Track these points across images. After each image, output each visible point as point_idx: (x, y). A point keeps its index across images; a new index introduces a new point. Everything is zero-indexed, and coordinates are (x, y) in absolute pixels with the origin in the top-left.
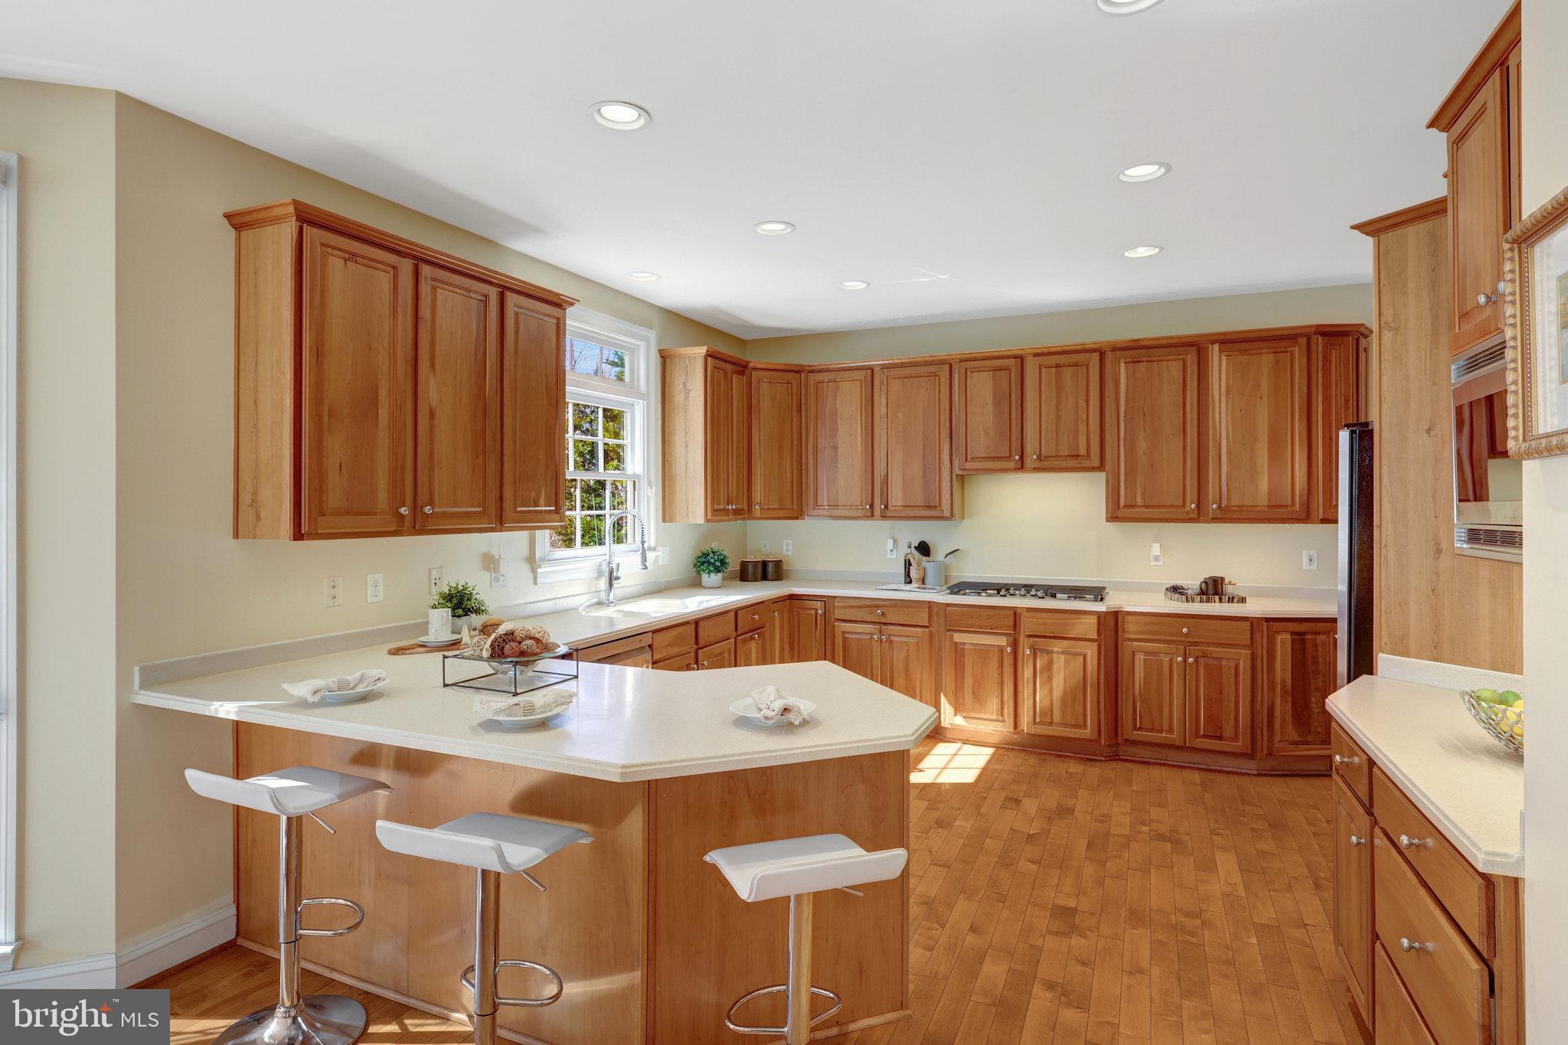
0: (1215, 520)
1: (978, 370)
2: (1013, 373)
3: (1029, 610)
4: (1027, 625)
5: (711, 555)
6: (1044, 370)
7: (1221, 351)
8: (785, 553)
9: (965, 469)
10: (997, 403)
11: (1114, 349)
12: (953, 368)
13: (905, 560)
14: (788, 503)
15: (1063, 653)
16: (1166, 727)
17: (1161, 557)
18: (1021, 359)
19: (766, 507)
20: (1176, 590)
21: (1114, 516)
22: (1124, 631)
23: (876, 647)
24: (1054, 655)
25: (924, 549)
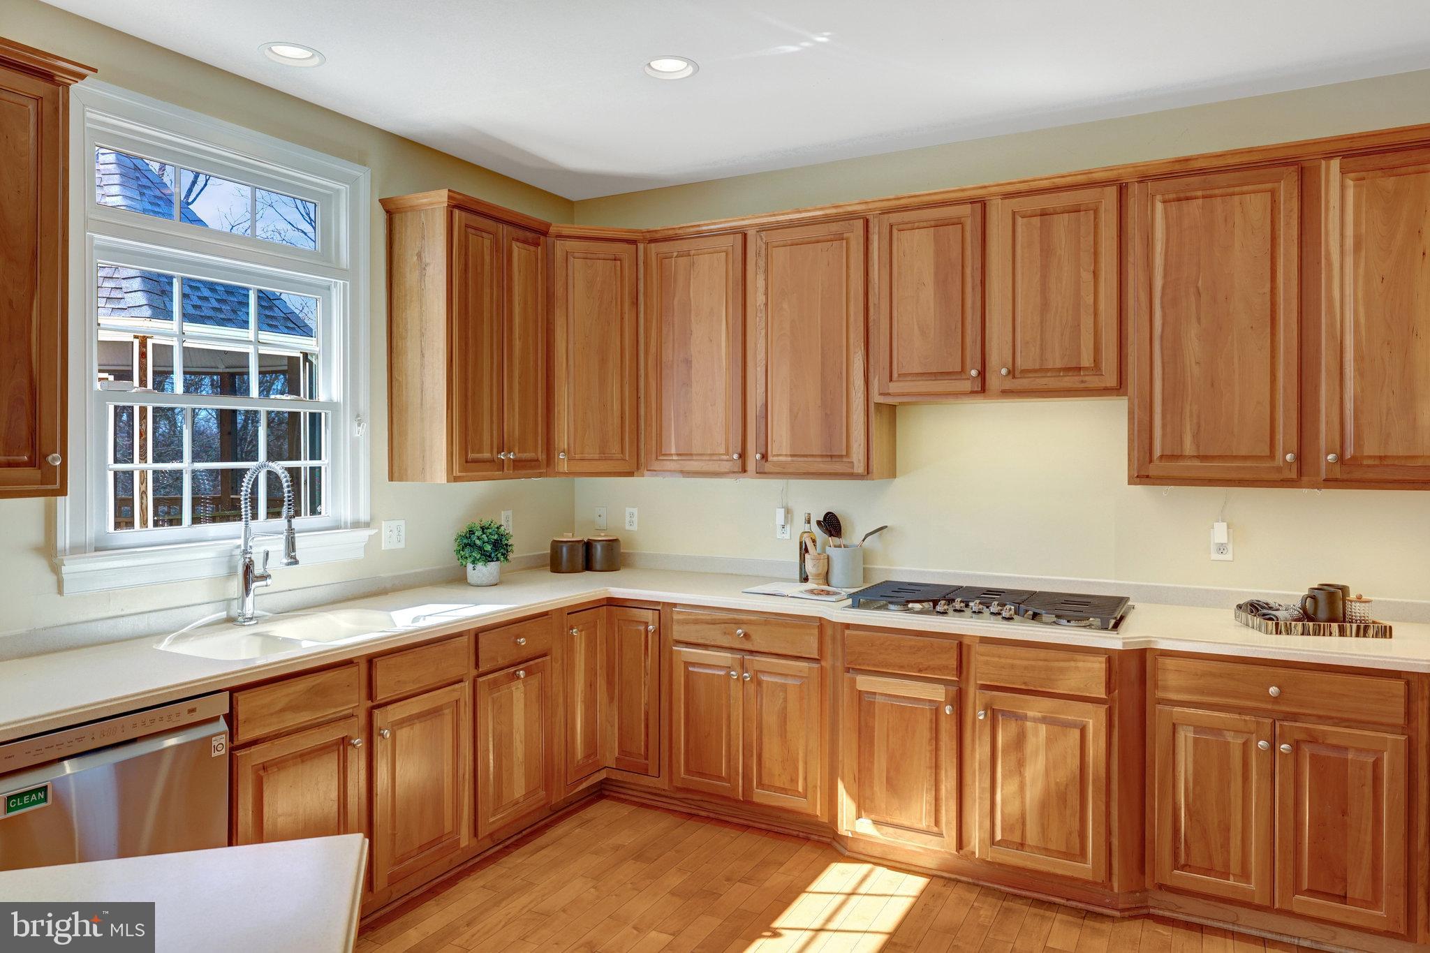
0: (1331, 482)
1: (909, 226)
2: (968, 228)
3: (985, 640)
4: (981, 668)
5: (478, 533)
6: (1020, 221)
7: (1344, 172)
8: (628, 527)
9: (889, 394)
10: (941, 282)
11: (1144, 179)
12: (871, 225)
13: (801, 543)
14: (615, 449)
15: (1044, 720)
16: (1235, 867)
17: (1230, 547)
18: (981, 204)
19: (577, 456)
20: (1257, 609)
21: (1142, 474)
22: (1156, 686)
23: (736, 691)
24: (1029, 724)
25: (831, 525)
